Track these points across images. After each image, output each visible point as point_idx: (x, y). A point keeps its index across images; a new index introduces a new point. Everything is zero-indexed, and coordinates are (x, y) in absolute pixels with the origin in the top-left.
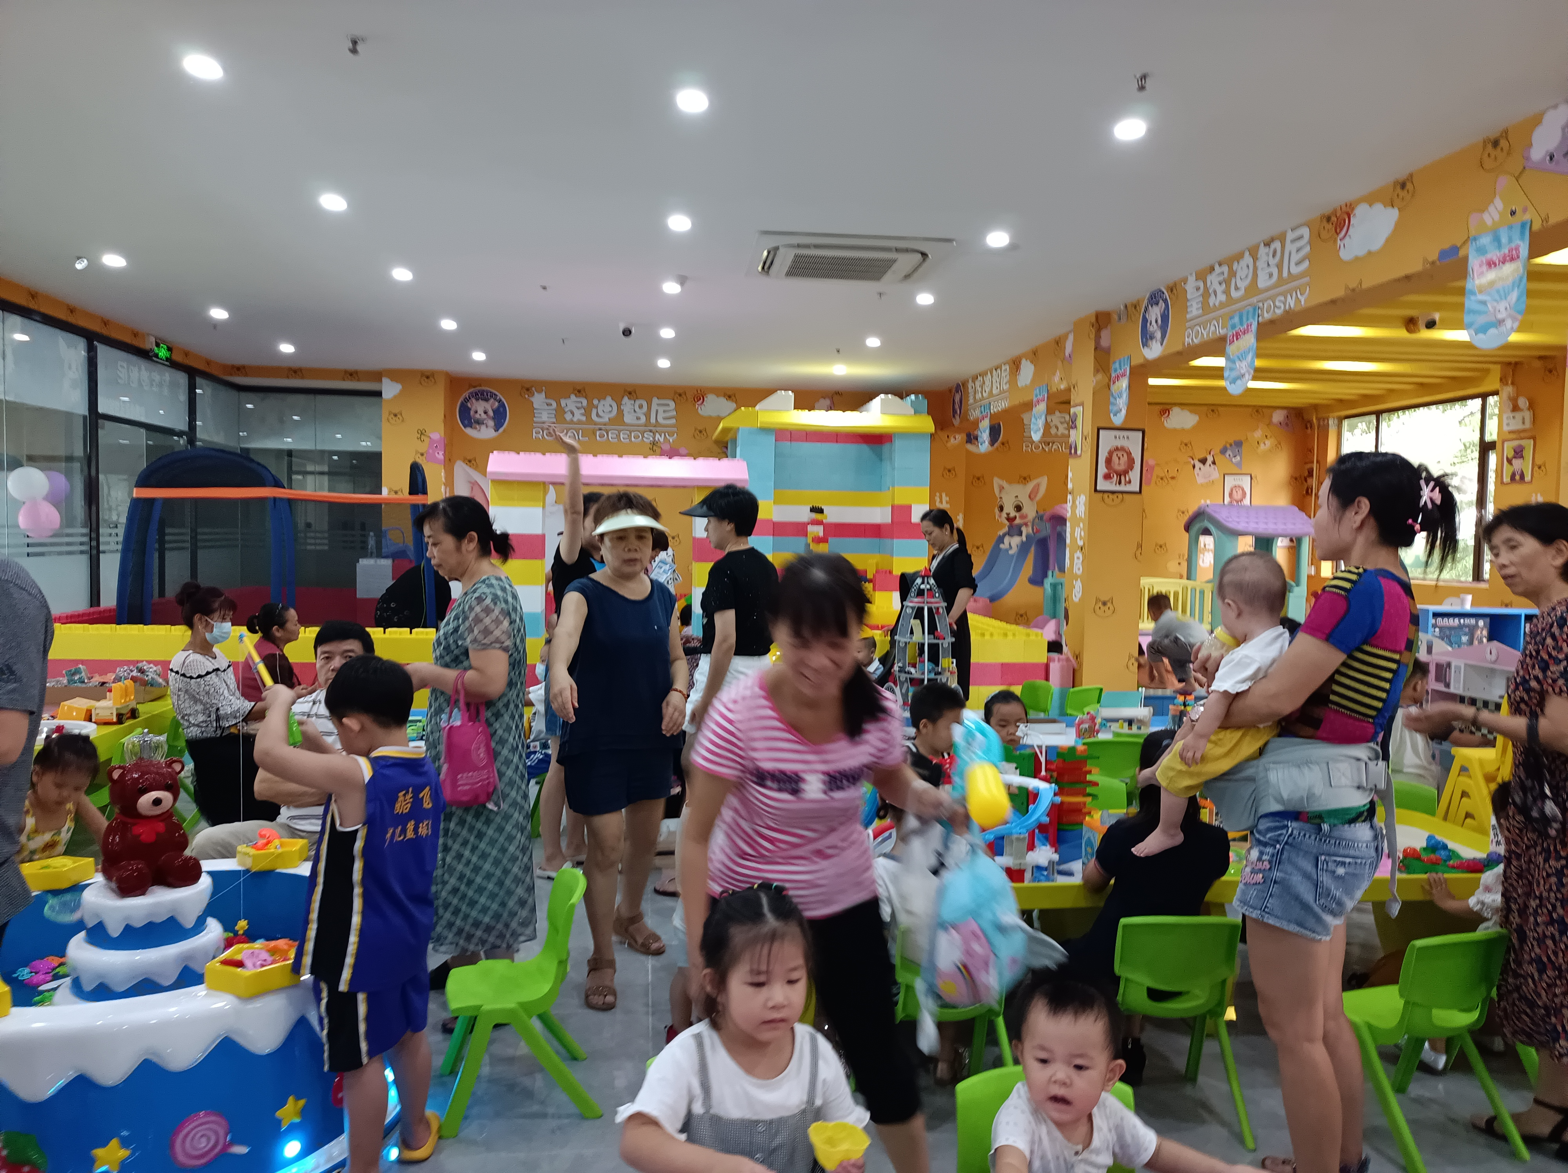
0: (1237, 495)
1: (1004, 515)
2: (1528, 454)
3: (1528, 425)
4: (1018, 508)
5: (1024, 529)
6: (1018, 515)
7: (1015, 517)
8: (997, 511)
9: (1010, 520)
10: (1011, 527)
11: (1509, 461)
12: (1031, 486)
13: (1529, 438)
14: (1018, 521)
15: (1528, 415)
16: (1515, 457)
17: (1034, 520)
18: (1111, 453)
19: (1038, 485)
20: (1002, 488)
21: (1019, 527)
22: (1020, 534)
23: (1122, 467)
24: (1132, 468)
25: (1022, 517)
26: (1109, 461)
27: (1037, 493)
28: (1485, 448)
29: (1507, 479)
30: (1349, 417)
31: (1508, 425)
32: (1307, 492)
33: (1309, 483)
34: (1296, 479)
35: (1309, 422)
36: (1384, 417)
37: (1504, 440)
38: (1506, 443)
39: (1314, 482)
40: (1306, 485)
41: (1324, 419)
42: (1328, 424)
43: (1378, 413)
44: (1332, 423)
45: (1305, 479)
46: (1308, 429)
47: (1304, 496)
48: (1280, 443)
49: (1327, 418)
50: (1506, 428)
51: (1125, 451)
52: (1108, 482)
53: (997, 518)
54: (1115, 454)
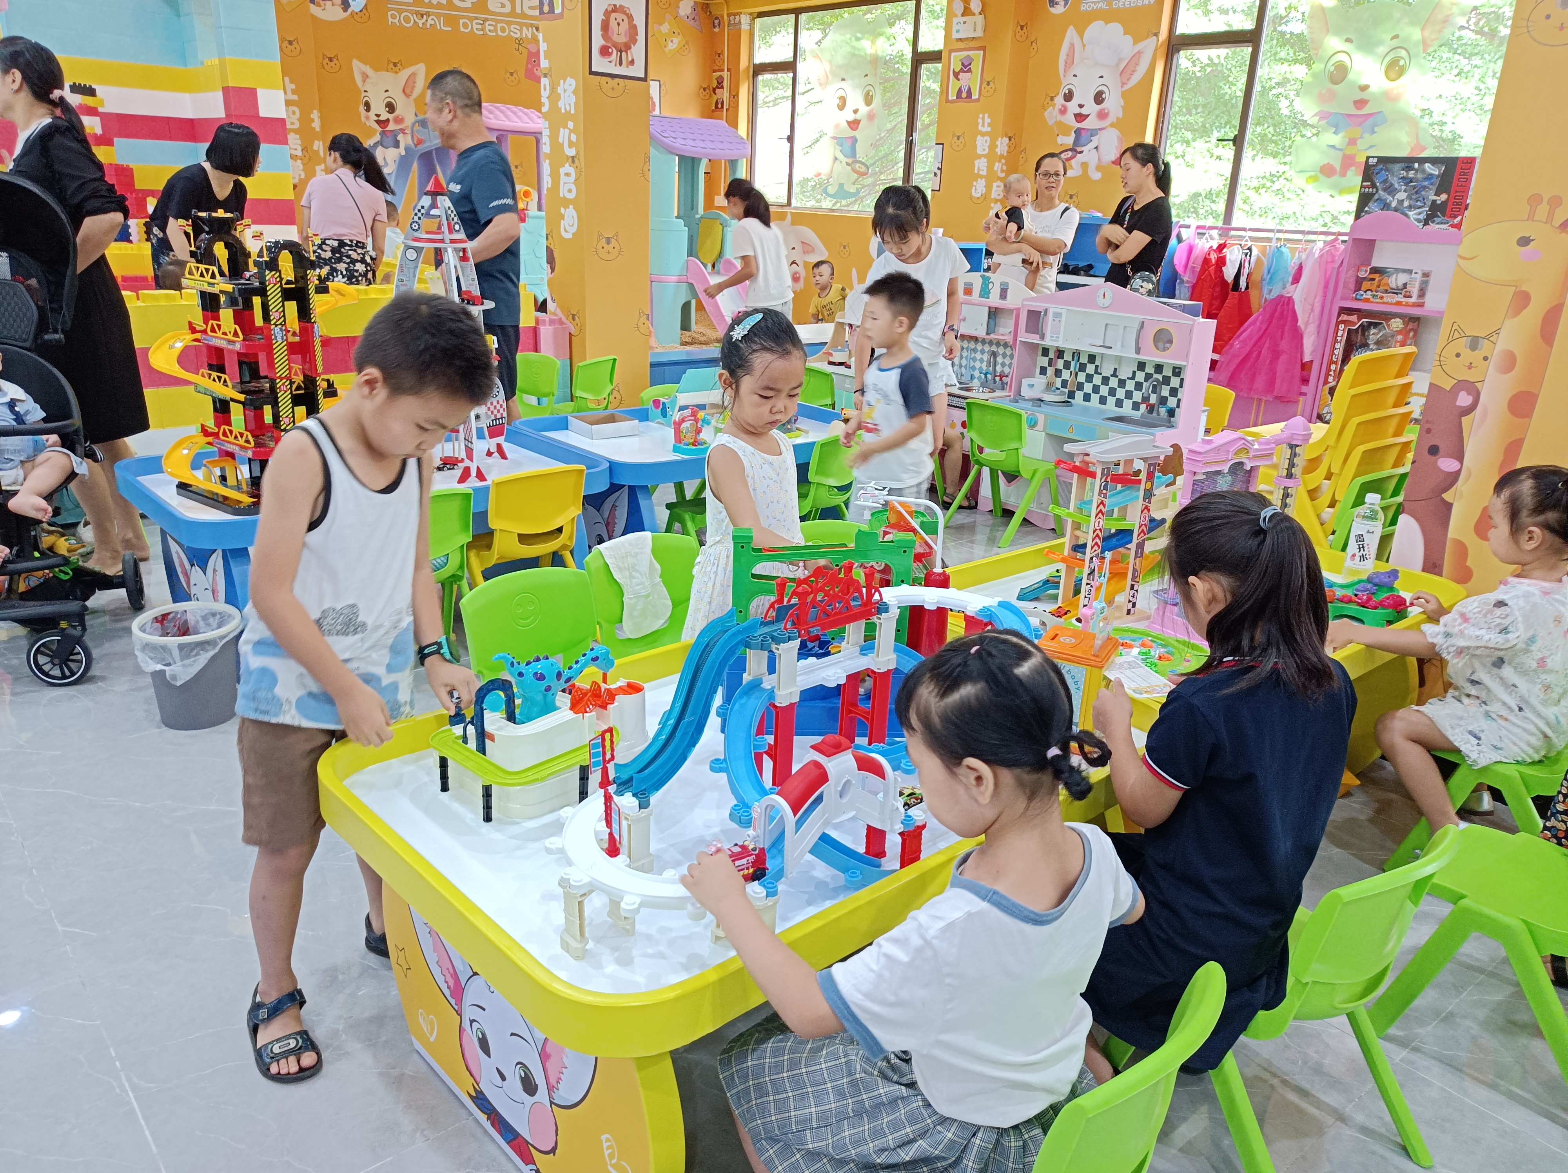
1: (372, 114)
2: (977, 67)
3: (979, 33)
4: (391, 108)
5: (400, 137)
6: (391, 116)
7: (388, 120)
8: (362, 109)
9: (383, 123)
10: (383, 134)
11: (956, 75)
12: (405, 73)
13: (978, 49)
14: (391, 126)
15: (980, 19)
16: (962, 71)
17: (413, 125)
18: (607, 14)
19: (413, 75)
20: (365, 77)
21: (394, 134)
22: (397, 145)
23: (622, 39)
24: (634, 41)
25: (399, 120)
26: (605, 26)
27: (413, 87)
28: (920, 59)
29: (952, 96)
30: (761, 15)
31: (958, 31)
32: (716, 107)
33: (718, 96)
34: (705, 89)
35: (717, 18)
36: (803, 17)
37: (951, 51)
38: (953, 54)
39: (724, 94)
40: (715, 98)
41: (735, 15)
42: (740, 22)
43: (797, 12)
44: (745, 20)
45: (714, 90)
46: (714, 27)
47: (713, 111)
48: (687, 42)
49: (739, 14)
50: (955, 36)
51: (625, 13)
52: (605, 60)
53: (363, 119)
54: (613, 16)
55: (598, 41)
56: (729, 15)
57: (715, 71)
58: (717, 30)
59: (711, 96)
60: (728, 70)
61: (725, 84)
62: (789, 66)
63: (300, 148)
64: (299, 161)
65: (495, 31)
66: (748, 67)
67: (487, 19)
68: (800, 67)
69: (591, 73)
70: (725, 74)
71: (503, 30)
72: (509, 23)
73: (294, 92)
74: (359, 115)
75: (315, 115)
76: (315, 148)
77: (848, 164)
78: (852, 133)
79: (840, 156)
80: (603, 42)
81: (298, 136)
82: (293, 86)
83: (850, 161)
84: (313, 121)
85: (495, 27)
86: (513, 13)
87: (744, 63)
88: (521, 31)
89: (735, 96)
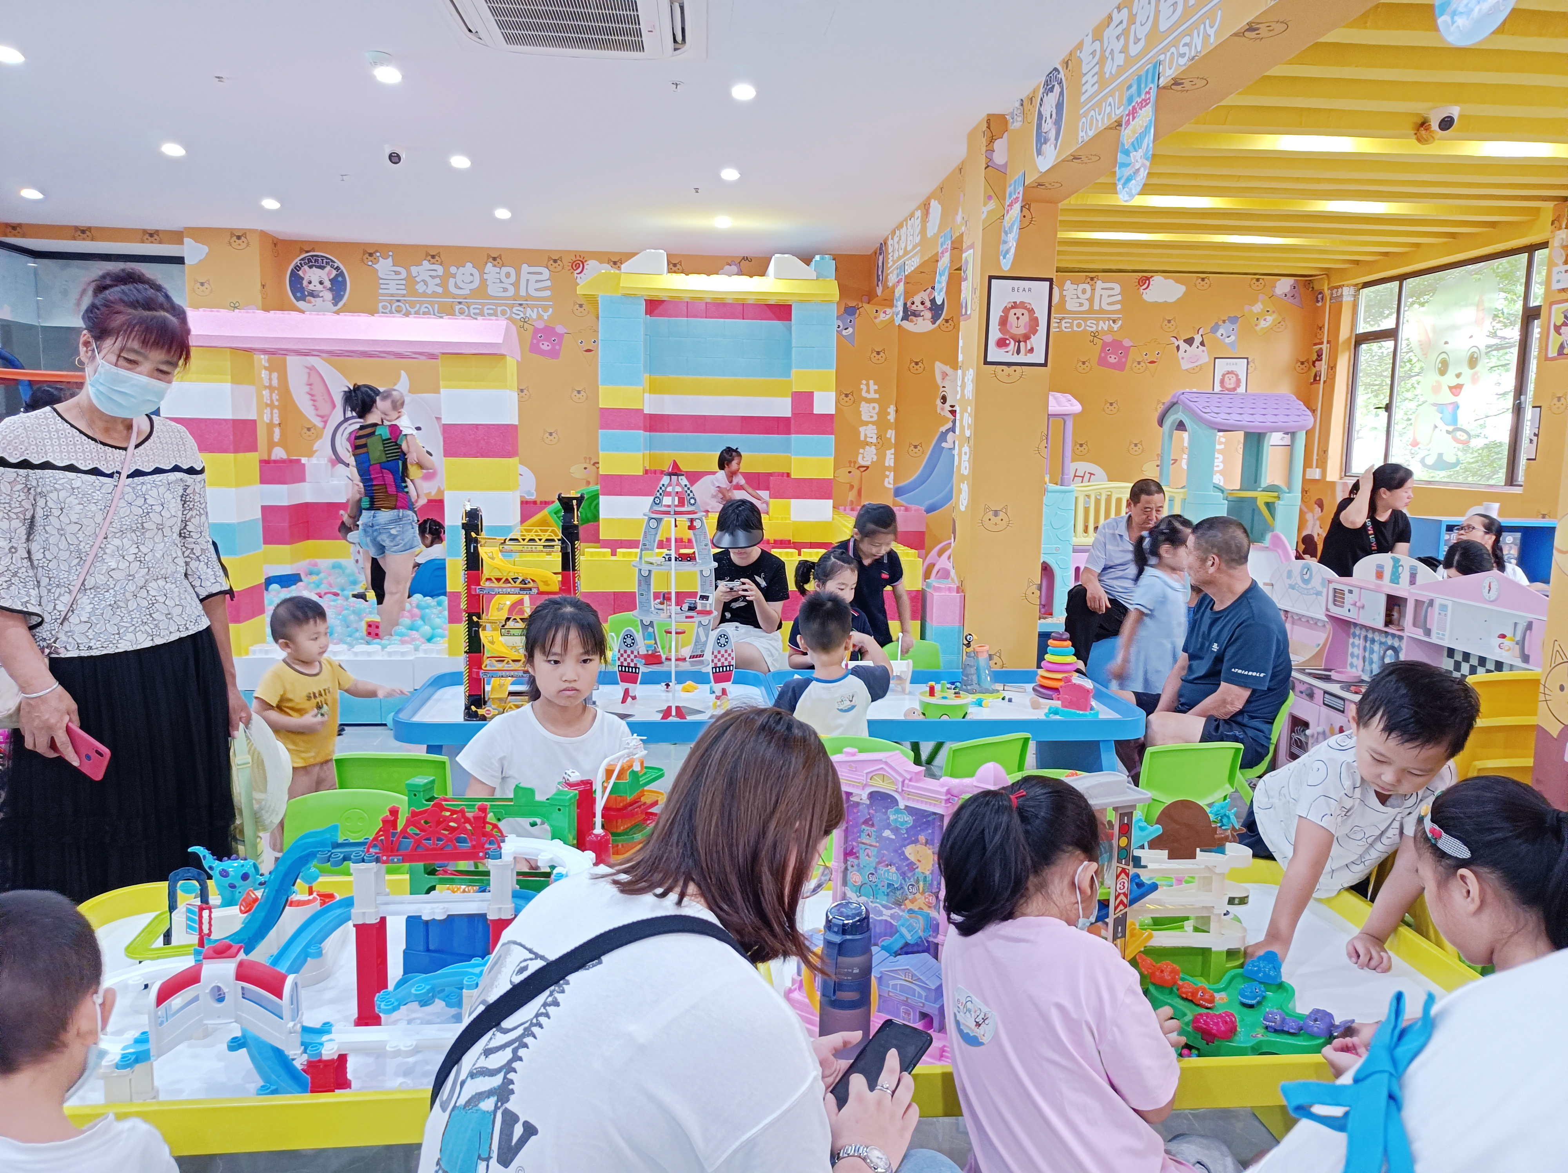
0: (1230, 383)
1: (947, 407)
8: (939, 402)
11: (1557, 329)
16: (1564, 324)
18: (1006, 310)
20: (944, 375)
23: (1022, 331)
24: (1035, 332)
26: (1003, 322)
28: (1530, 315)
29: (1553, 352)
30: (1367, 285)
31: (1558, 281)
32: (1315, 380)
33: (1317, 369)
34: (1302, 363)
35: (1320, 293)
36: (1409, 283)
37: (1552, 304)
38: (1554, 307)
39: (1323, 366)
40: (1314, 370)
41: (1337, 287)
42: (1342, 295)
43: (1402, 278)
44: (1347, 293)
45: (1314, 363)
46: (1318, 301)
47: (1312, 384)
48: (1284, 319)
49: (1341, 287)
50: (1556, 286)
51: (1025, 308)
52: (1002, 351)
53: (939, 411)
54: (1013, 311)
55: (995, 334)
56: (1331, 289)
57: (1315, 344)
58: (1320, 304)
59: (1309, 369)
60: (1328, 342)
61: (1324, 356)
62: (1391, 334)
63: (875, 437)
64: (873, 447)
65: (1071, 327)
66: (1350, 338)
67: (1064, 318)
68: (1404, 333)
69: (986, 363)
70: (1325, 347)
71: (1079, 325)
72: (1085, 320)
73: (876, 392)
74: (936, 406)
75: (892, 409)
76: (888, 436)
77: (1448, 432)
78: (1453, 399)
79: (1440, 424)
80: (1000, 336)
81: (875, 427)
82: (876, 387)
83: (1450, 428)
84: (889, 414)
85: (1072, 324)
86: (1091, 310)
87: (1344, 333)
88: (1097, 325)
89: (1332, 368)
